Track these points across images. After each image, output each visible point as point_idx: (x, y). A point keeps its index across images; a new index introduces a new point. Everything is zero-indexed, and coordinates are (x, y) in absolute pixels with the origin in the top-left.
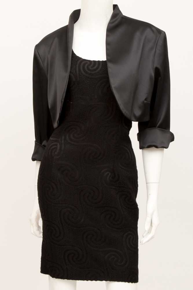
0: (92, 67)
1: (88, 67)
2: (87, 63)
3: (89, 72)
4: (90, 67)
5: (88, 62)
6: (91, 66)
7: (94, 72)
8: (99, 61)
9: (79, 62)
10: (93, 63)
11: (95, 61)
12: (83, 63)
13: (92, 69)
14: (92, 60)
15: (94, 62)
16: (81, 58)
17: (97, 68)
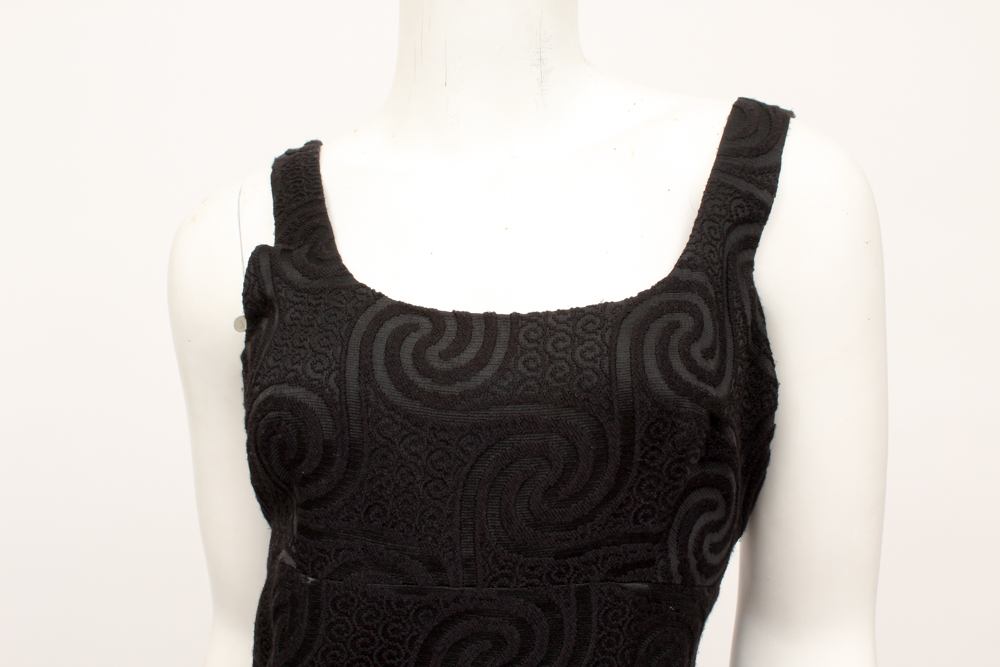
0: (444, 356)
1: (418, 355)
2: (415, 327)
3: (423, 383)
4: (432, 355)
5: (424, 321)
6: (443, 345)
7: (456, 388)
8: (490, 319)
9: (363, 323)
10: (452, 327)
11: (467, 314)
12: (389, 327)
13: (446, 366)
14: (450, 310)
15: (462, 319)
16: (380, 295)
17: (480, 362)
